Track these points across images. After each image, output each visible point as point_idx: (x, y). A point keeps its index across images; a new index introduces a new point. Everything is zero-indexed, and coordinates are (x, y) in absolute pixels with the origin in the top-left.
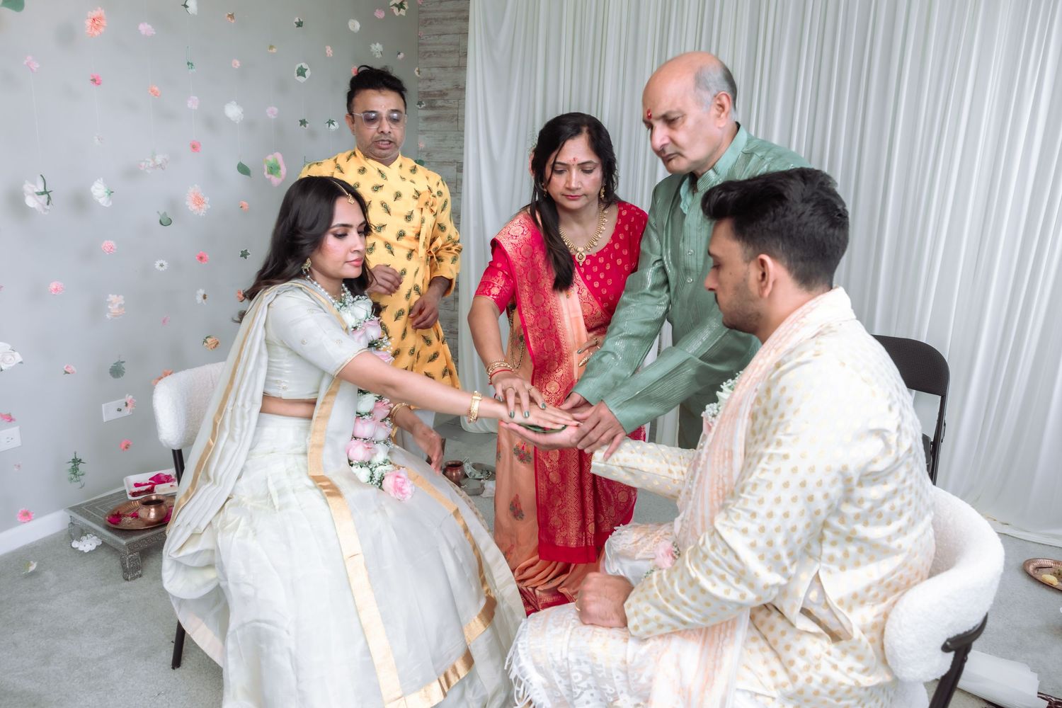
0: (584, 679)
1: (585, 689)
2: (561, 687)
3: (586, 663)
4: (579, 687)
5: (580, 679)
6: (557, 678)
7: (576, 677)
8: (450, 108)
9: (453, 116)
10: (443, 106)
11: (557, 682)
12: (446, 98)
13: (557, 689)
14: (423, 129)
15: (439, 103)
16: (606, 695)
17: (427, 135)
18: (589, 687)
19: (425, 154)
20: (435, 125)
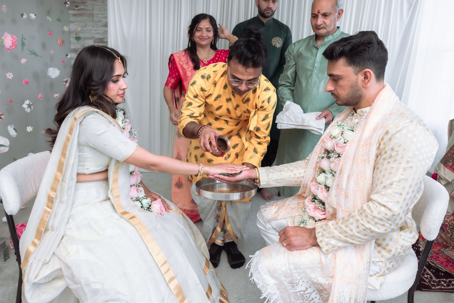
0: (299, 275)
1: (300, 280)
2: (286, 283)
3: (300, 268)
4: (297, 280)
5: (297, 276)
6: (283, 279)
7: (296, 276)
8: (88, 10)
9: (90, 14)
10: (84, 9)
11: (284, 281)
12: (86, 4)
13: (284, 284)
14: (72, 20)
15: (82, 7)
16: (313, 279)
17: (75, 24)
18: (302, 278)
19: (75, 33)
20: (80, 19)
